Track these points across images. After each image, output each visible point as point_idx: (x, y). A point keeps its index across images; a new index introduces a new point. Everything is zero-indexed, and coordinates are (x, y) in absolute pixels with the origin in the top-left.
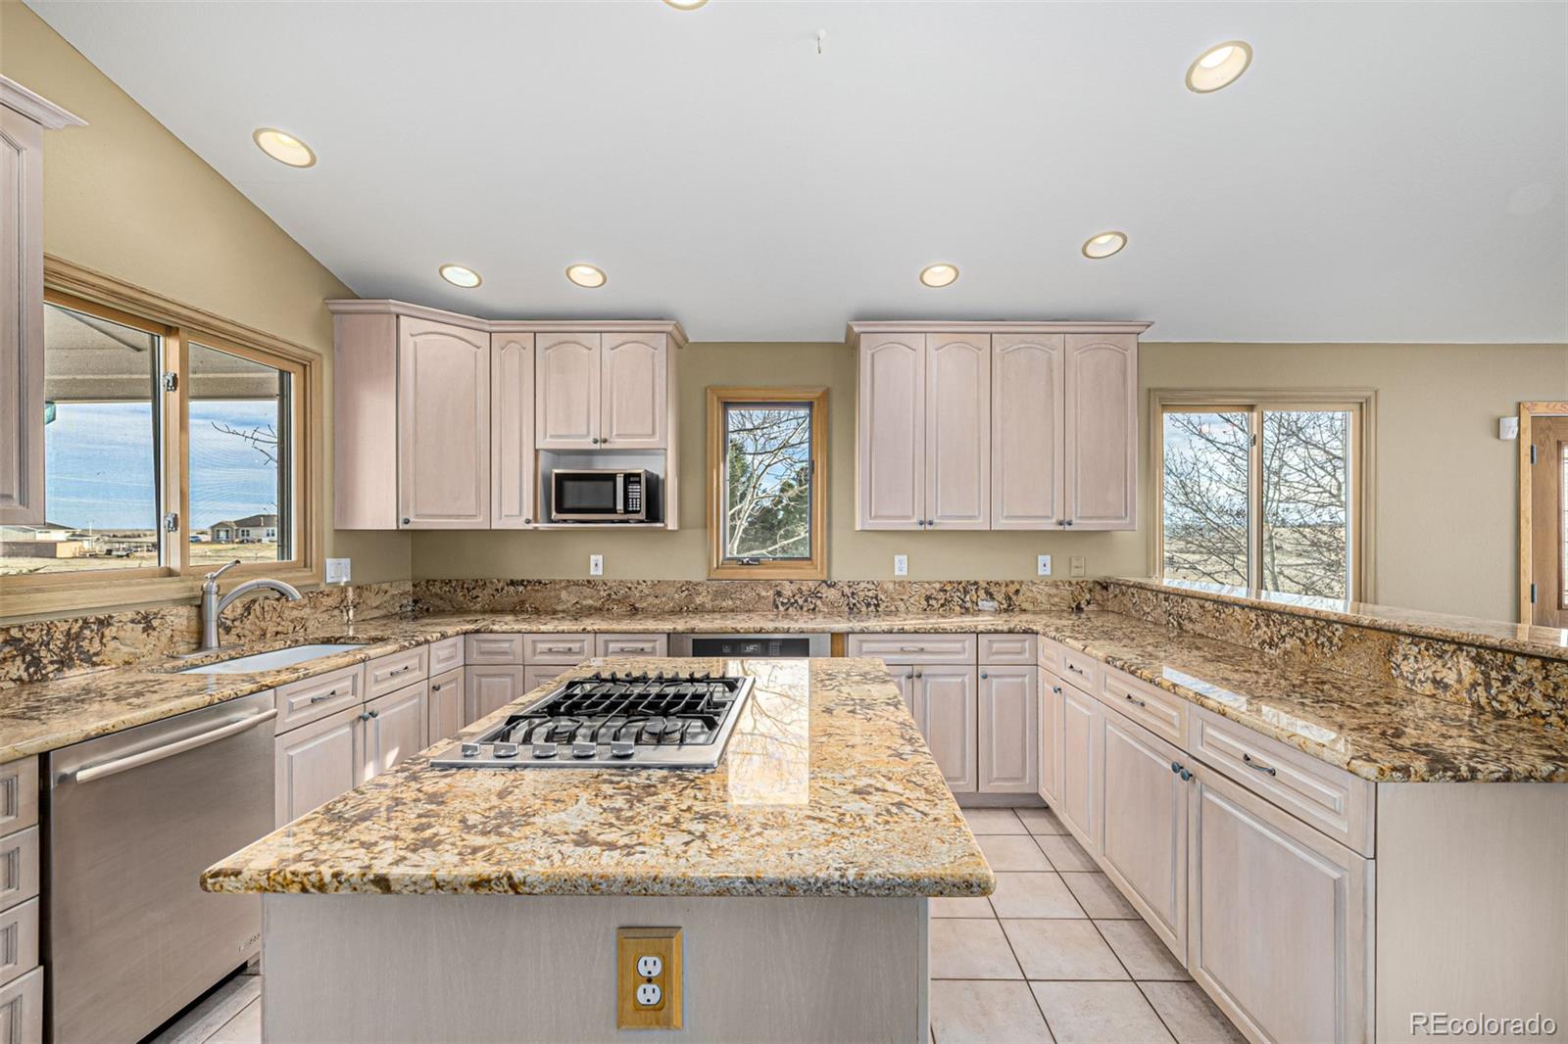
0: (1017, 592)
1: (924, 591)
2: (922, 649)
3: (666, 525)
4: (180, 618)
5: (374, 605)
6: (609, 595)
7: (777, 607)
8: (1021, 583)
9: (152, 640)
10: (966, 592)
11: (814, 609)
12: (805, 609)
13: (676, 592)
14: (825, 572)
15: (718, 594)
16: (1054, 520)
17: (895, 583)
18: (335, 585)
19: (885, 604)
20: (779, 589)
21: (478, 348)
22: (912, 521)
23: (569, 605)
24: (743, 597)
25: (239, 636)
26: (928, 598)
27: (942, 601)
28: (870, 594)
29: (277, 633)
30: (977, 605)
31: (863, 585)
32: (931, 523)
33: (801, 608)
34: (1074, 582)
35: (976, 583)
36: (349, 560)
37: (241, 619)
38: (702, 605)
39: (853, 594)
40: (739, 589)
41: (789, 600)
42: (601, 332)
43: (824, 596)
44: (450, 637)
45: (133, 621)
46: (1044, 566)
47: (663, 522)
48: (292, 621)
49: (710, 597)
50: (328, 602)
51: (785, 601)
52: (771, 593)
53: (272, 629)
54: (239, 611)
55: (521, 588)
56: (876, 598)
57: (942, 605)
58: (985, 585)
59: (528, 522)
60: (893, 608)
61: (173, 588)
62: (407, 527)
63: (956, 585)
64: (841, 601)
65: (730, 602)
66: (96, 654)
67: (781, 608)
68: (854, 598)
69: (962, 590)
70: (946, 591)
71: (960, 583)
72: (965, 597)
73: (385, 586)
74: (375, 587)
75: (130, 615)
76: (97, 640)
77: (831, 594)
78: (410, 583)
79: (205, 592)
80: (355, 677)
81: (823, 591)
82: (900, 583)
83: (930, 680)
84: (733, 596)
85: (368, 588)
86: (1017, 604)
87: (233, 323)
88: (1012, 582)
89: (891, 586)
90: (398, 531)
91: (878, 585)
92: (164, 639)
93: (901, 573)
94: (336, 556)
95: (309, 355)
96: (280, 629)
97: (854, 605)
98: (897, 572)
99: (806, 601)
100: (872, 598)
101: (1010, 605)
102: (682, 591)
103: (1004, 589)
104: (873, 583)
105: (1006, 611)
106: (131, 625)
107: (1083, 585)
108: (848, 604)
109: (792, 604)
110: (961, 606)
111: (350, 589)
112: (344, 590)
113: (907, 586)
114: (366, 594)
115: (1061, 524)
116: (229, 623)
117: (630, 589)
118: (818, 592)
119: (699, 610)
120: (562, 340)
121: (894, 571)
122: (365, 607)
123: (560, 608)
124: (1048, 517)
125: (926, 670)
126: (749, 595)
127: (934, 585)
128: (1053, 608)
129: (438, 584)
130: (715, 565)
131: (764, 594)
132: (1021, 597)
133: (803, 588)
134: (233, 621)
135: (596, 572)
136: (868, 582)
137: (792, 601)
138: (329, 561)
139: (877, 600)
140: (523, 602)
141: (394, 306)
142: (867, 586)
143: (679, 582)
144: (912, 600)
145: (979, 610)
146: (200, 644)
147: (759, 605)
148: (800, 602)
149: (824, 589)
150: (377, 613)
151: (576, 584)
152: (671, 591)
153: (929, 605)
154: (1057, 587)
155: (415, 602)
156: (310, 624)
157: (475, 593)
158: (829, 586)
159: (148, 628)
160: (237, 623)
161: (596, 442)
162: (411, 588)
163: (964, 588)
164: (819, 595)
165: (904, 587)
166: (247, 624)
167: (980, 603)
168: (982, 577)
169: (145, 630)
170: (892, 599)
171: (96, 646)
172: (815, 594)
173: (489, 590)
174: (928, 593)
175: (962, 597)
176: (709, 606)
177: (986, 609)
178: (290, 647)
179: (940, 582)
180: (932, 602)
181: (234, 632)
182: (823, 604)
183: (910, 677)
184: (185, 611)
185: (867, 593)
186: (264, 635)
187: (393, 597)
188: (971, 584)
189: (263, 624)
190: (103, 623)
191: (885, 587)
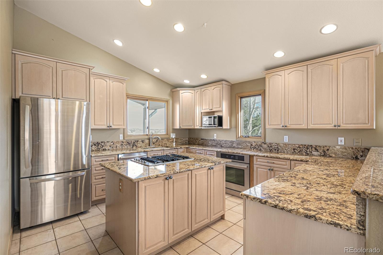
0: (328, 150)
1: (292, 147)
2: (274, 163)
3: (223, 128)
4: (147, 141)
5: (180, 142)
6: (217, 143)
7: (251, 149)
8: (330, 147)
9: (143, 144)
10: (307, 148)
11: (260, 150)
12: (258, 149)
13: (229, 143)
14: (264, 140)
15: (238, 144)
16: (333, 125)
17: (283, 144)
18: (172, 138)
19: (281, 150)
20: (252, 144)
21: (193, 93)
22: (281, 126)
23: (210, 144)
24: (243, 145)
25: (156, 145)
26: (294, 149)
27: (299, 151)
28: (276, 147)
29: (162, 145)
30: (312, 153)
31: (274, 144)
32: (286, 126)
33: (257, 149)
34: (354, 148)
35: (311, 146)
36: (175, 134)
37: (156, 142)
38: (235, 146)
39: (271, 146)
40: (242, 143)
41: (254, 147)
42: (211, 86)
43: (263, 146)
44: (183, 148)
45: (141, 141)
46: (341, 141)
47: (222, 127)
48: (164, 143)
49: (236, 145)
50: (171, 141)
51: (253, 147)
52: (250, 145)
53: (161, 144)
54: (156, 141)
55: (203, 140)
56: (278, 148)
57: (299, 152)
58: (315, 147)
59: (200, 127)
60: (283, 151)
61: (147, 137)
62: (181, 128)
63: (304, 146)
64: (268, 148)
65: (241, 146)
66: (137, 145)
67: (252, 149)
68: (271, 148)
69: (306, 148)
70: (300, 148)
71: (306, 145)
72: (307, 150)
73: (182, 139)
74: (180, 139)
75: (141, 140)
76: (137, 143)
77: (265, 146)
78: (188, 138)
79: (150, 138)
80: (162, 152)
81: (263, 145)
82: (285, 144)
83: (276, 172)
84: (241, 145)
85: (179, 139)
86: (328, 154)
87: (155, 97)
88: (326, 146)
89: (282, 145)
90: (179, 129)
91: (278, 144)
92: (145, 144)
93: (286, 141)
94: (173, 133)
95: (168, 100)
96: (162, 144)
97: (271, 149)
98: (285, 141)
99: (258, 147)
100: (276, 148)
101: (325, 154)
102: (231, 143)
103: (322, 149)
104: (277, 144)
105: (323, 156)
106: (141, 142)
107: (359, 149)
108: (270, 149)
109: (255, 148)
110: (306, 153)
111: (174, 139)
112: (173, 139)
113: (287, 145)
114: (178, 140)
115: (335, 126)
116: (154, 143)
117: (221, 142)
118: (261, 145)
119: (234, 148)
120: (205, 89)
121: (284, 141)
122: (178, 142)
123: (209, 145)
124: (331, 124)
125: (275, 169)
126: (244, 145)
127: (296, 145)
128: (344, 157)
129: (191, 139)
130: (238, 137)
131: (248, 145)
132: (329, 152)
133: (258, 144)
134: (155, 142)
135: (215, 138)
136: (275, 143)
137: (255, 147)
138: (171, 134)
139: (278, 149)
140: (203, 143)
141: (178, 89)
142: (275, 144)
143: (230, 141)
144: (289, 150)
145: (312, 155)
146: (150, 145)
147: (247, 147)
148: (257, 147)
149: (263, 144)
150: (180, 143)
151: (212, 140)
152: (228, 143)
153: (294, 151)
154: (346, 149)
155: (189, 142)
156: (167, 144)
157: (196, 141)
158: (264, 144)
159: (143, 142)
160: (155, 143)
161: (210, 110)
162: (188, 139)
163: (307, 147)
164: (262, 146)
165: (286, 145)
166: (157, 143)
167: (313, 152)
168: (314, 144)
169: (142, 143)
170: (283, 149)
171: (137, 144)
172: (261, 146)
173: (198, 141)
174: (294, 148)
175: (306, 150)
176: (236, 147)
177: (315, 155)
178: (162, 147)
179: (298, 145)
180: (296, 151)
181: (155, 144)
182: (263, 148)
183: (269, 170)
184: (148, 140)
185: (275, 147)
186: (160, 145)
187: (184, 141)
188: (309, 146)
189: (159, 143)
190: (138, 141)
191: (280, 145)
